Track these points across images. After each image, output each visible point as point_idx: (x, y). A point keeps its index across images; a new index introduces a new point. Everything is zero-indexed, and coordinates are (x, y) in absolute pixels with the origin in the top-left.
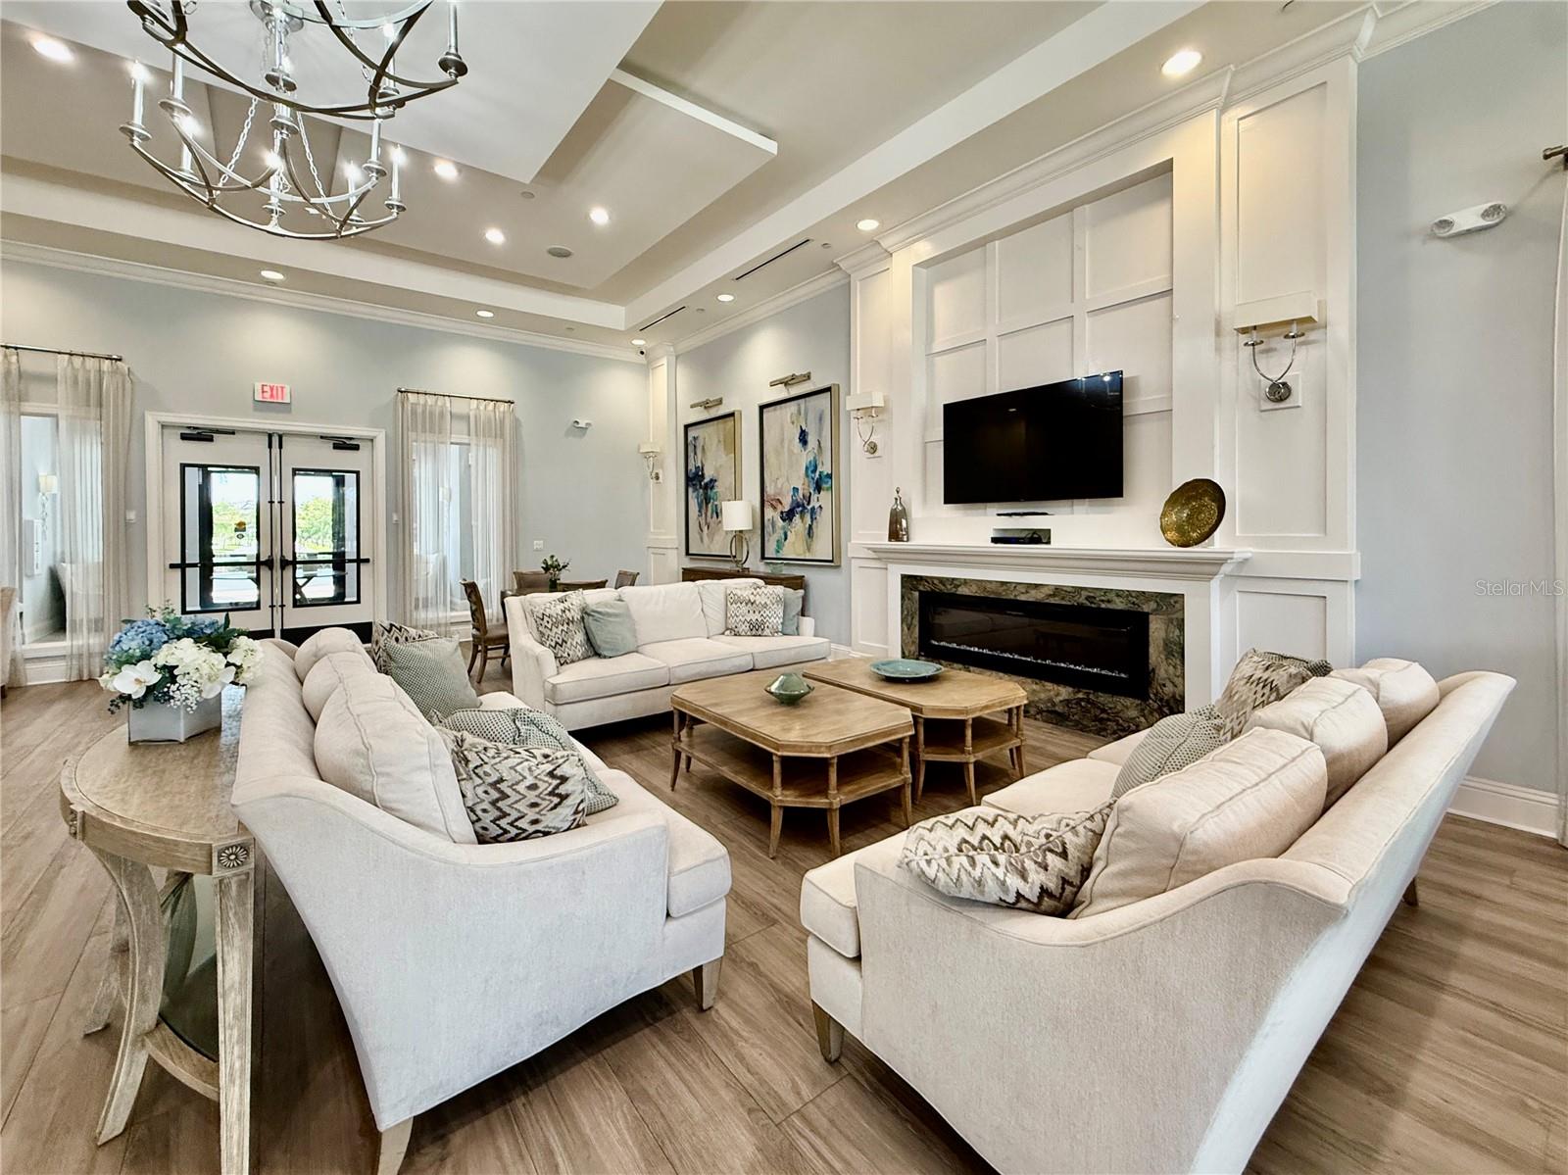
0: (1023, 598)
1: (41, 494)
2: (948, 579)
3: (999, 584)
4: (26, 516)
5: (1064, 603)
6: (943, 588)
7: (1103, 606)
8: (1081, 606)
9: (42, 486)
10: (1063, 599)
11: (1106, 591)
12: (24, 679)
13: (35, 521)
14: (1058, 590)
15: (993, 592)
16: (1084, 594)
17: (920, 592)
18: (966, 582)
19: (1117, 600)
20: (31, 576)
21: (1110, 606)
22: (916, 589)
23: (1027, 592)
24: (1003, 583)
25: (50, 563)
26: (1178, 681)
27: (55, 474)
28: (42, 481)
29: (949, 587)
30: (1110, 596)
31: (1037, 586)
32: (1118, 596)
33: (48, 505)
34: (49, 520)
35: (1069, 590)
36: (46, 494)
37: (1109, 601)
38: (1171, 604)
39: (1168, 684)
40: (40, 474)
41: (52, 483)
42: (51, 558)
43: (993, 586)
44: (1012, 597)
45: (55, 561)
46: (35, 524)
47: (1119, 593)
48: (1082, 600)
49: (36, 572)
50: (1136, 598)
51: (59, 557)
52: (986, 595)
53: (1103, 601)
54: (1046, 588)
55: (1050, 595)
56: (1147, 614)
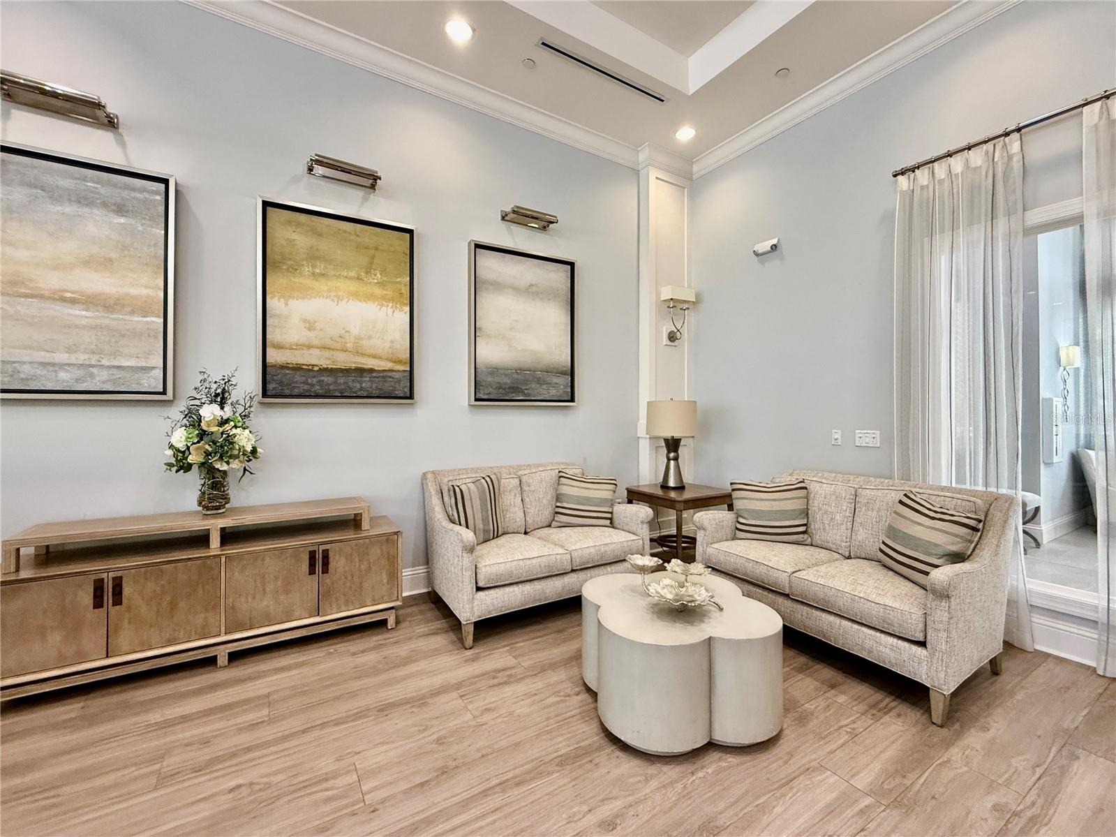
1: (1062, 369)
4: (1044, 393)
9: (1063, 362)
12: (1028, 636)
13: (1055, 399)
20: (1049, 464)
25: (1071, 447)
27: (1077, 344)
28: (1063, 354)
33: (1070, 382)
34: (1071, 398)
36: (1067, 368)
40: (1061, 345)
41: (1074, 356)
42: (1074, 440)
45: (1078, 446)
46: (1054, 403)
49: (1056, 459)
51: (1082, 441)
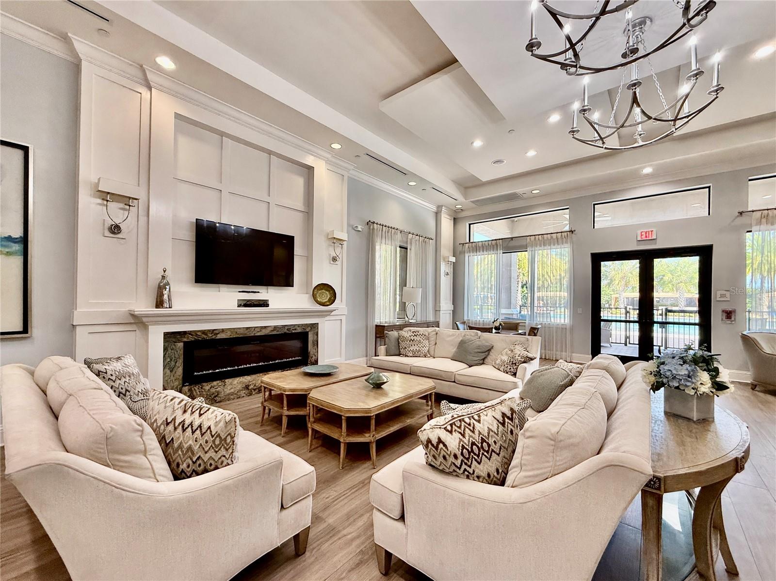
0: (258, 334)
2: (209, 331)
3: (245, 329)
5: (278, 333)
6: (205, 336)
7: (293, 332)
8: (285, 333)
10: (278, 331)
11: (294, 325)
14: (275, 328)
15: (241, 334)
16: (286, 328)
17: (185, 343)
18: (223, 331)
19: (298, 328)
21: (296, 331)
22: (180, 341)
23: (261, 331)
24: (247, 328)
26: (316, 354)
29: (211, 335)
30: (296, 327)
31: (265, 327)
32: (299, 327)
35: (280, 327)
37: (295, 329)
38: (315, 326)
39: (314, 356)
43: (242, 331)
44: (252, 335)
47: (299, 326)
48: (286, 331)
50: (304, 326)
52: (238, 336)
53: (293, 330)
54: (270, 328)
55: (272, 331)
56: (308, 332)
